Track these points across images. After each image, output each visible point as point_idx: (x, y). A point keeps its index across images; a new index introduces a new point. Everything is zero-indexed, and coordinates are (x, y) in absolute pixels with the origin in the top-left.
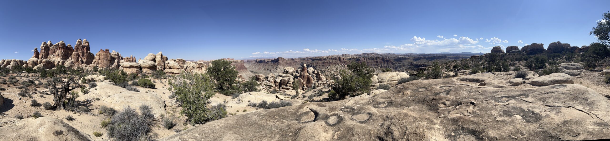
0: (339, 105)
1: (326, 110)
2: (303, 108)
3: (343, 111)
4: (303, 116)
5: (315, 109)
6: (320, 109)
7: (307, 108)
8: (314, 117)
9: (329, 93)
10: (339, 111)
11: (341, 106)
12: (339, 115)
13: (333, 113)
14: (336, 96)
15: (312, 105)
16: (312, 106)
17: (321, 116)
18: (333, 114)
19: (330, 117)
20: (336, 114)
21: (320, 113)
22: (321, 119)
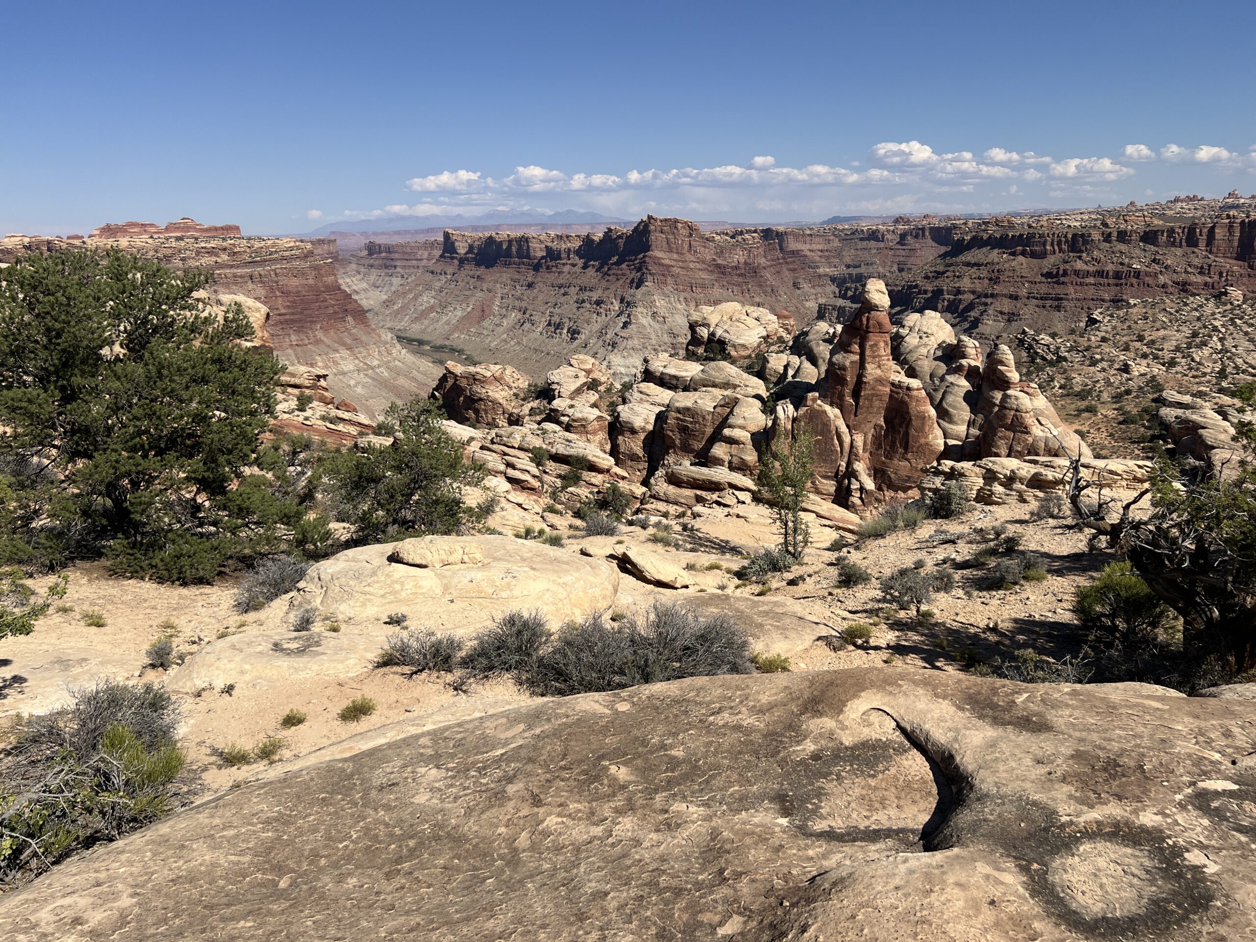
0: (1186, 747)
1: (1043, 770)
3: (1218, 815)
4: (839, 778)
5: (940, 735)
6: (992, 745)
7: (875, 717)
8: (932, 803)
10: (1182, 806)
11: (1199, 763)
12: (1178, 852)
13: (1114, 810)
15: (921, 691)
16: (921, 705)
17: (989, 812)
18: (1117, 825)
19: (1078, 841)
20: (1143, 829)
21: (985, 782)
22: (989, 836)
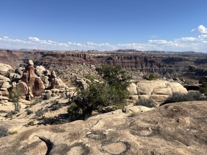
0: (84, 128)
1: (64, 138)
2: (27, 137)
3: (89, 137)
5: (47, 137)
6: (56, 136)
7: (35, 137)
8: (47, 150)
9: (68, 107)
10: (84, 138)
11: (87, 131)
12: (85, 145)
13: (76, 141)
14: (79, 111)
15: (43, 130)
16: (43, 133)
17: (56, 148)
18: (76, 144)
19: (71, 148)
20: (80, 143)
21: (55, 143)
22: (57, 152)
